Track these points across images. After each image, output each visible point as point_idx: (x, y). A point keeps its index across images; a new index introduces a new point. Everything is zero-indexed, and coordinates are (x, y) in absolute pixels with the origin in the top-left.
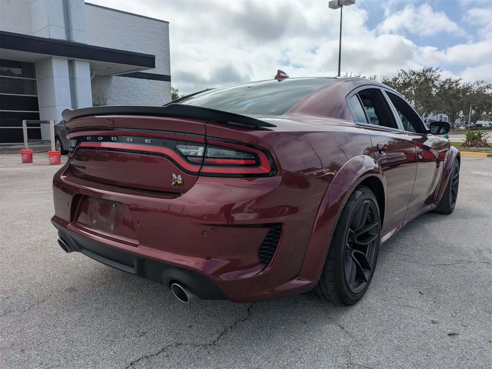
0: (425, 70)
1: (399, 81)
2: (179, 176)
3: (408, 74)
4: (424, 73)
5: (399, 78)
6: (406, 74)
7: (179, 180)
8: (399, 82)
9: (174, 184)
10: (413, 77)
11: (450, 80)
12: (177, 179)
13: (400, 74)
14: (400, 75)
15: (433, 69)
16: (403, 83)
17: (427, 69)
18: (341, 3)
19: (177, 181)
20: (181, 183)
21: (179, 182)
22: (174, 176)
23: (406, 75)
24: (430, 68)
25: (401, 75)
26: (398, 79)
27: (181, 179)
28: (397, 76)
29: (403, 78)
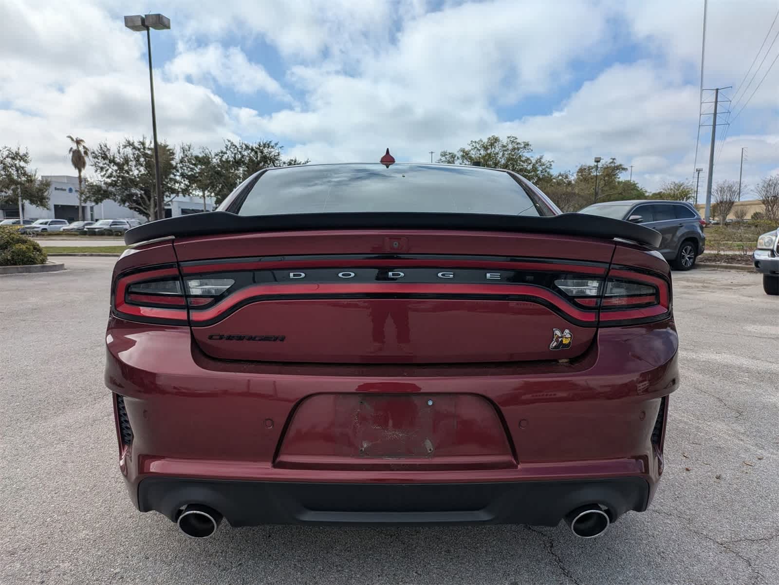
0: (262, 144)
1: (228, 156)
2: (567, 331)
3: (238, 147)
4: (261, 148)
5: (228, 152)
6: (236, 147)
7: (566, 338)
8: (228, 158)
9: (555, 346)
10: (245, 153)
11: (295, 162)
12: (561, 337)
13: (227, 146)
14: (228, 148)
15: (272, 144)
16: (234, 160)
17: (264, 143)
18: (146, 24)
19: (562, 341)
20: (570, 343)
21: (565, 341)
22: (558, 333)
23: (236, 149)
24: (268, 142)
25: (230, 148)
26: (226, 153)
27: (570, 336)
28: (224, 150)
29: (232, 153)
